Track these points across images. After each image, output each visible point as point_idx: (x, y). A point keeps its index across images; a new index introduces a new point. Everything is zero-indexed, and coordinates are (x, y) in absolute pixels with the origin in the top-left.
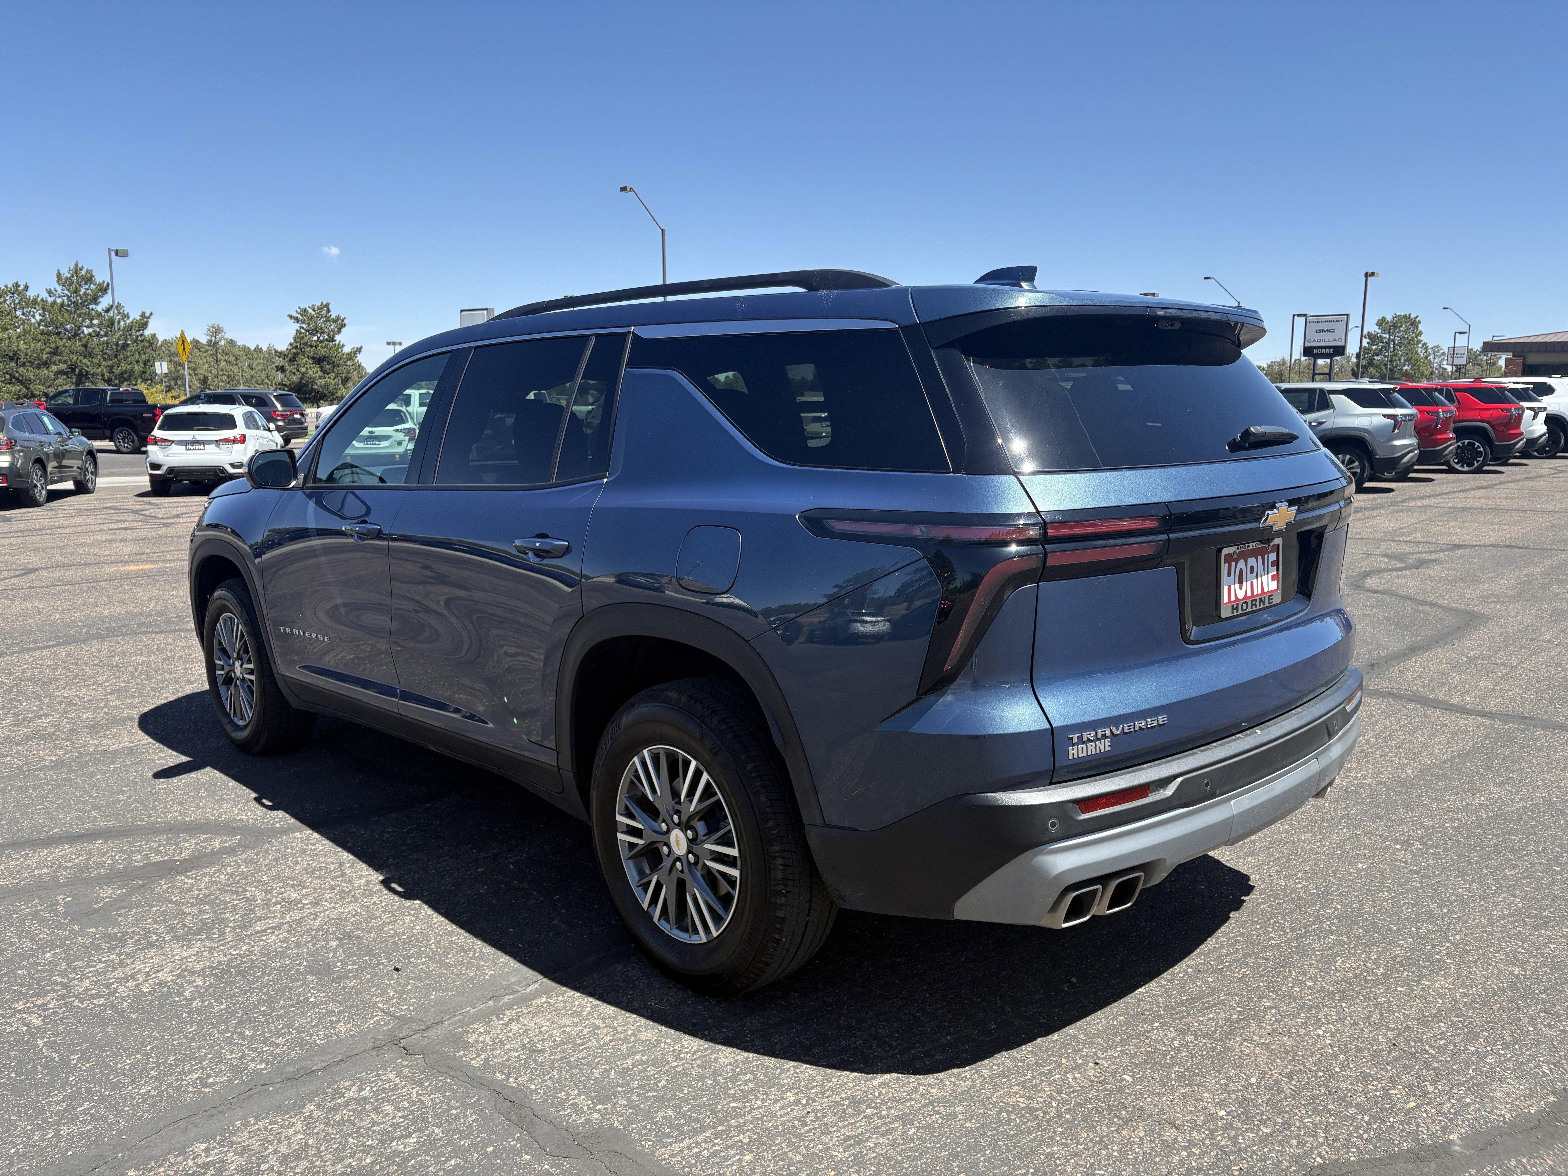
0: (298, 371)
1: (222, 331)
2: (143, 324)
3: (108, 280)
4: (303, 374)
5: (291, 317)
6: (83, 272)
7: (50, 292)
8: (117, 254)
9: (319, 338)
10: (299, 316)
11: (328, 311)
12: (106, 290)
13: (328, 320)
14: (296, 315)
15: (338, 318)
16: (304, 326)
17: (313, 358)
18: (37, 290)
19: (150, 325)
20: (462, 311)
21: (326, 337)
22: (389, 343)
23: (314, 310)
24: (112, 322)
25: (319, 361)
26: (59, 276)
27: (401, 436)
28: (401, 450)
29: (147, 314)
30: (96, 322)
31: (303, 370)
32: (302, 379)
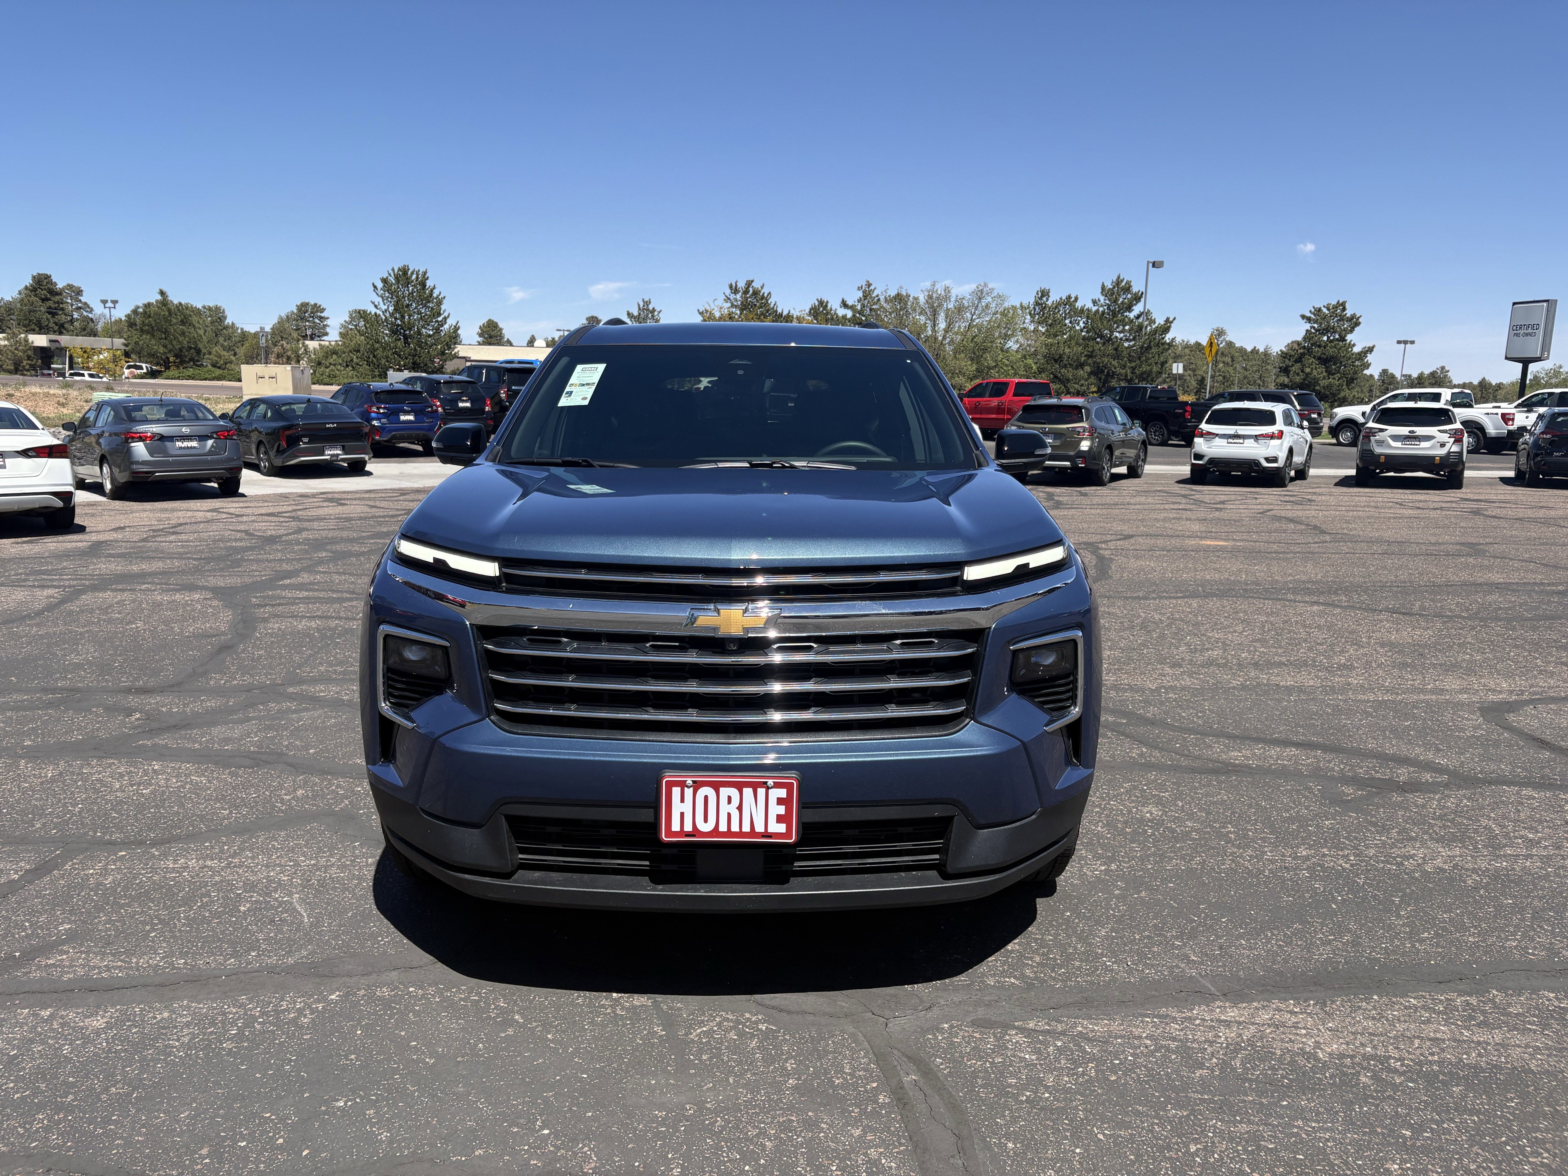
0: (1302, 371)
1: (1225, 334)
2: (1166, 328)
3: (1143, 289)
4: (1307, 375)
5: (1303, 317)
6: (1123, 284)
7: (1094, 302)
8: (1154, 266)
9: (1328, 338)
10: (1312, 316)
11: (1344, 309)
12: (1139, 299)
13: (1342, 318)
14: (1309, 315)
15: (1353, 316)
16: (1316, 326)
17: (1319, 358)
18: (1085, 302)
19: (1172, 329)
20: (1514, 304)
21: (1337, 336)
22: (1399, 342)
23: (1328, 309)
24: (1140, 327)
25: (1325, 361)
26: (1103, 288)
27: (1445, 437)
28: (1443, 451)
29: (1171, 319)
30: (1127, 328)
31: (1308, 370)
32: (1304, 380)
